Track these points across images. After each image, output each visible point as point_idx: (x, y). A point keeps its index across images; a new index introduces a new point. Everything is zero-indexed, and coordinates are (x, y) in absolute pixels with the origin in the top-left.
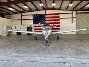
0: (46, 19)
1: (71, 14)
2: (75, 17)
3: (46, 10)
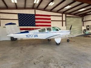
0: (36, 20)
2: (65, 20)
3: (36, 10)
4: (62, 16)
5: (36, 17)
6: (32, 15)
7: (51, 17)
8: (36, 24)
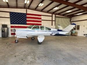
1: (51, 17)
3: (27, 9)
4: (52, 16)
5: (28, 16)
6: (24, 14)
7: (42, 17)
8: (28, 22)
